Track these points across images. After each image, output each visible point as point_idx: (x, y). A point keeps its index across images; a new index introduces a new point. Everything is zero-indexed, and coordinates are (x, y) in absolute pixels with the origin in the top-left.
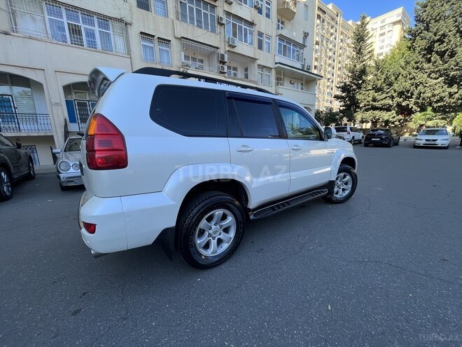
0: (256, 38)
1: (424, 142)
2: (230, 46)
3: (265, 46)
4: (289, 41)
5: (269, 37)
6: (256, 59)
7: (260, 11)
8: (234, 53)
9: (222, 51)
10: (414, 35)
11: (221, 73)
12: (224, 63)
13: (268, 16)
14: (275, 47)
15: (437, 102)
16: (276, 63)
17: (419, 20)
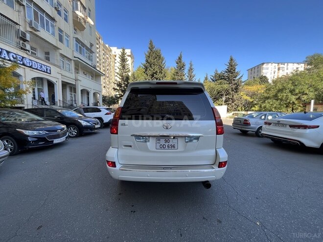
0: (57, 32)
2: (32, 28)
3: (65, 41)
4: (83, 45)
5: (68, 36)
6: (58, 49)
7: (59, 13)
8: (37, 36)
9: (22, 29)
11: (22, 48)
12: (25, 40)
13: (66, 20)
14: (73, 45)
16: (75, 57)
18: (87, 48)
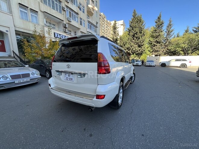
0: (79, 20)
1: (136, 64)
2: (68, 21)
3: (83, 24)
4: (92, 24)
5: (84, 21)
6: (80, 29)
7: (80, 9)
8: (70, 24)
9: (65, 23)
10: (130, 31)
11: (65, 32)
12: (66, 28)
13: (83, 12)
14: (87, 25)
15: (137, 52)
16: (87, 32)
17: (130, 26)
18: (94, 26)
